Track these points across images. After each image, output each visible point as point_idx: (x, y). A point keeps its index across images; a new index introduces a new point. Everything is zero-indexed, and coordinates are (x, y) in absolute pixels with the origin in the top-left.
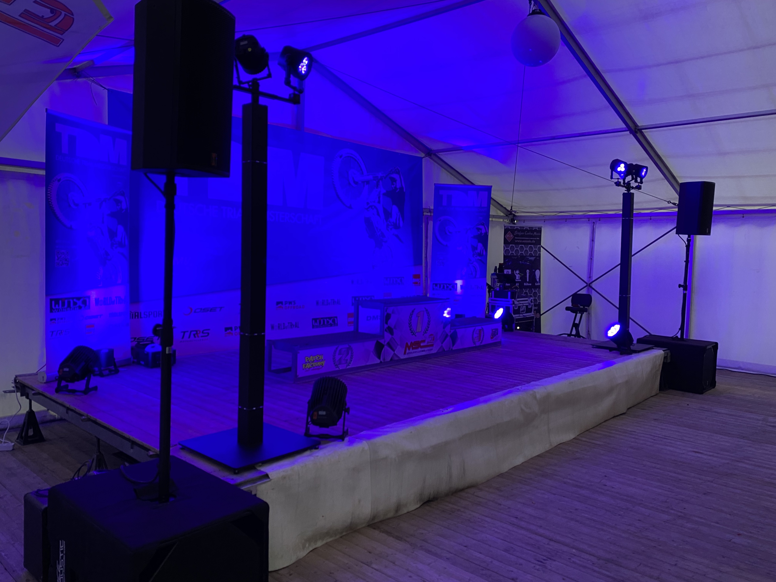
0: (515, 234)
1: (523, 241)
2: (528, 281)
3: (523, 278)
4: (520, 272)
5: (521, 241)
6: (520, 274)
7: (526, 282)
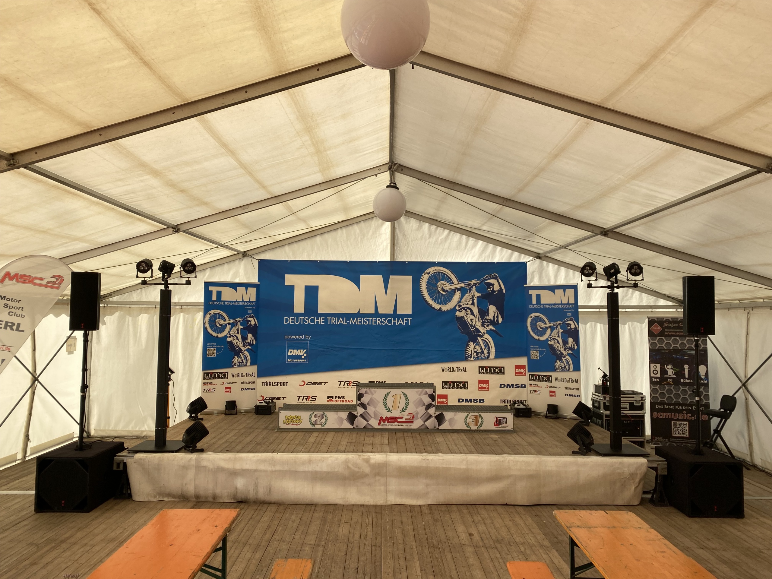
0: (664, 326)
1: (677, 334)
2: (687, 376)
3: (680, 374)
4: (673, 367)
5: (674, 333)
6: (674, 369)
7: (684, 378)
